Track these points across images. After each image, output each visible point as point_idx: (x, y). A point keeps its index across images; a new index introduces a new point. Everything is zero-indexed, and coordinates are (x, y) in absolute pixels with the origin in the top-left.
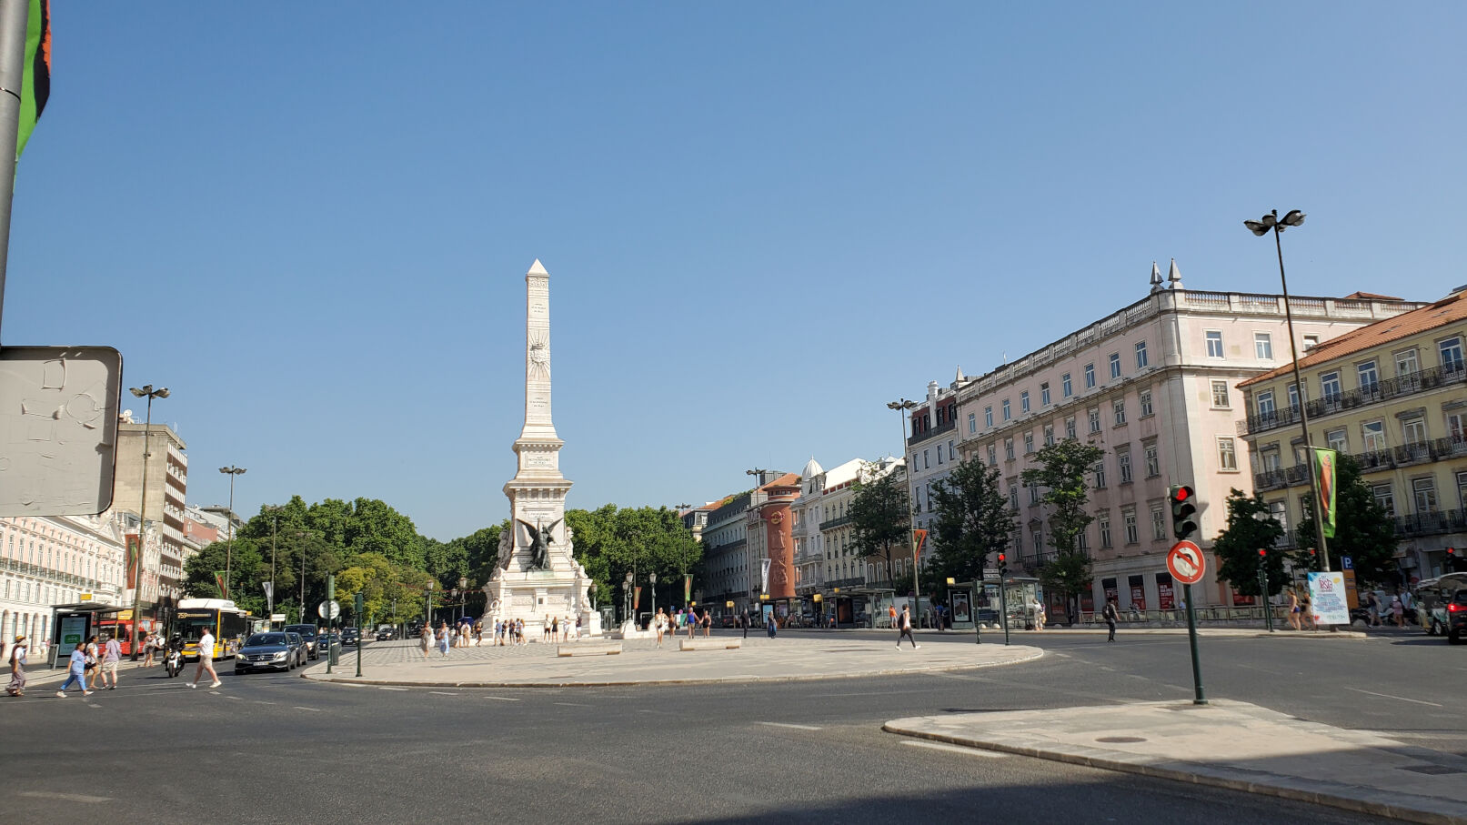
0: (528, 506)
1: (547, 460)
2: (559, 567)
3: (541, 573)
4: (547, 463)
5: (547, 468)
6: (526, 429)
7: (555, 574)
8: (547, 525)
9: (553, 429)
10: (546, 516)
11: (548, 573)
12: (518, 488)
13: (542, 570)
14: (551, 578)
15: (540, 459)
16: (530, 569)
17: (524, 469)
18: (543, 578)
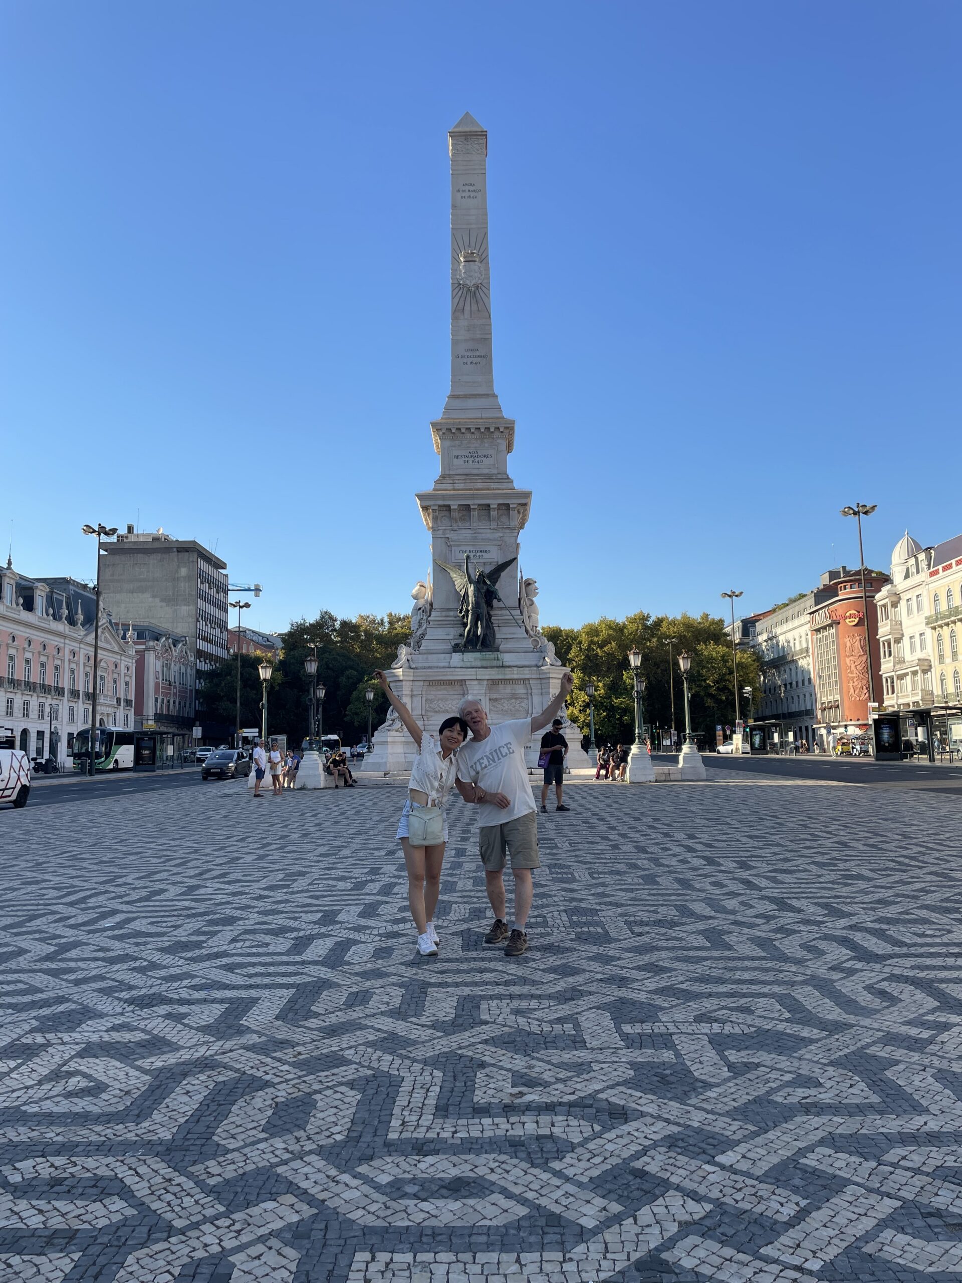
0: (454, 537)
2: (512, 644)
3: (478, 655)
4: (486, 461)
5: (486, 471)
7: (500, 656)
10: (483, 555)
11: (490, 655)
12: (434, 504)
14: (495, 663)
15: (474, 455)
16: (456, 649)
17: (447, 472)
18: (479, 664)
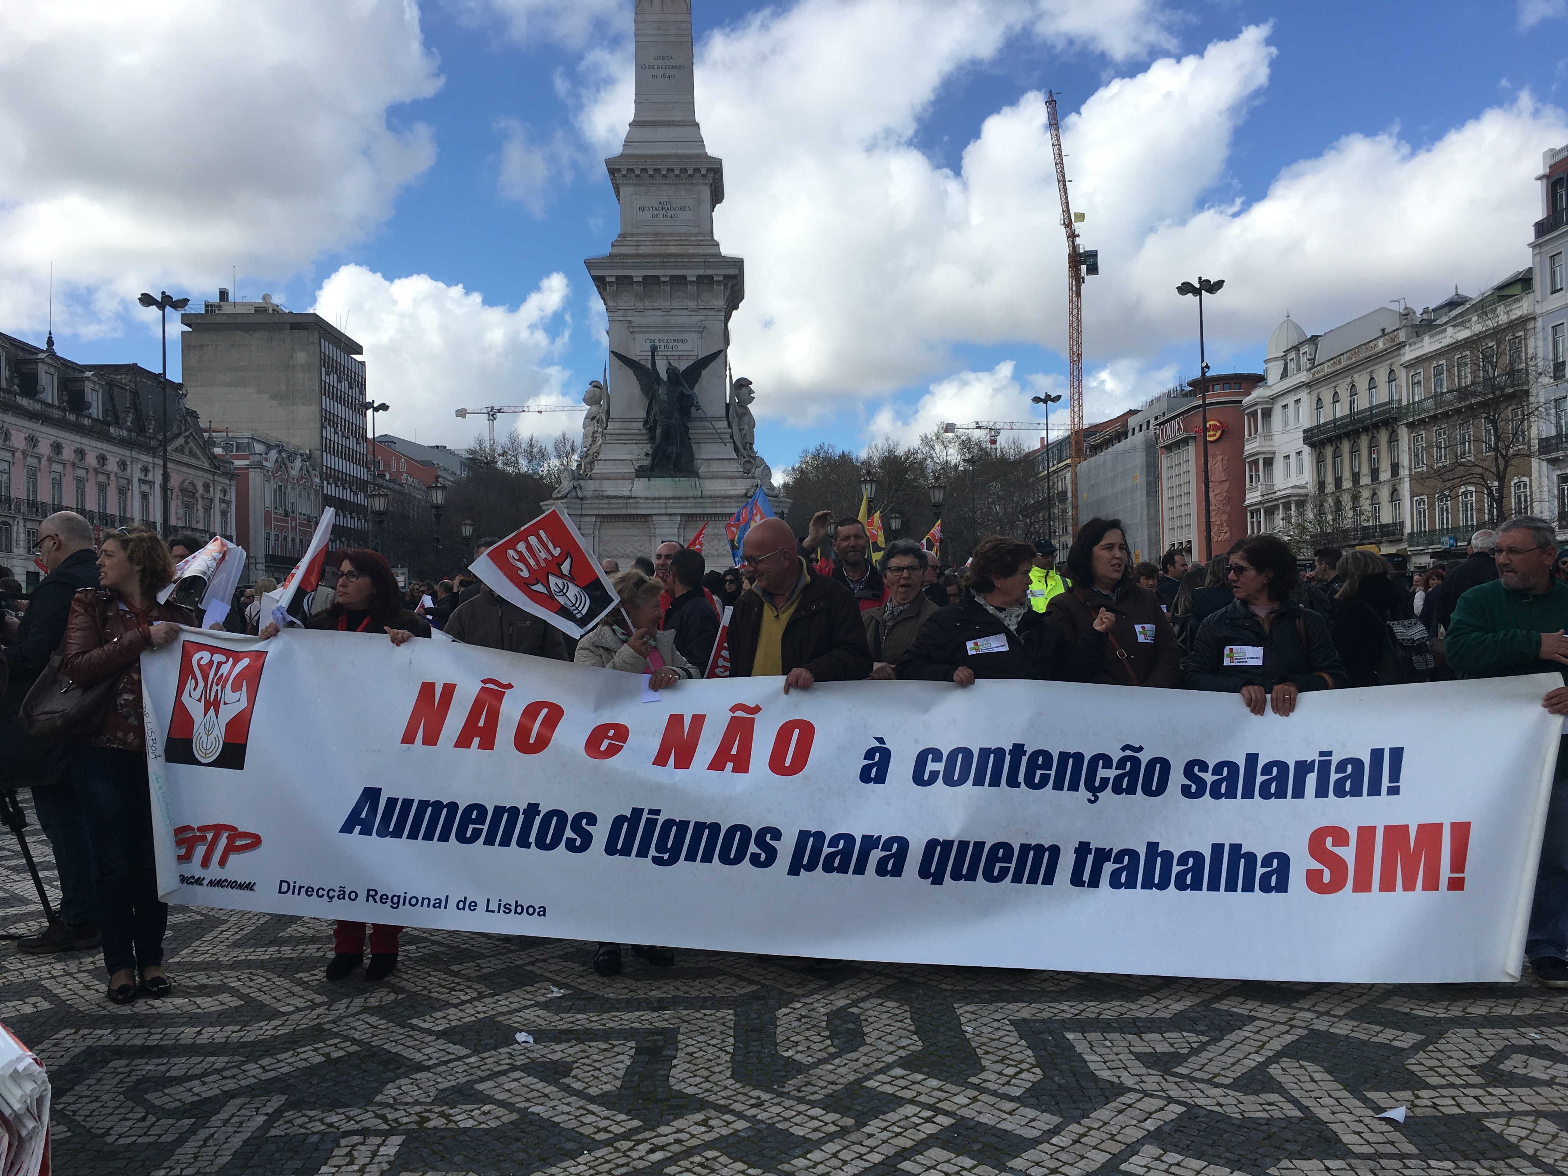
0: (637, 320)
2: (716, 468)
4: (683, 215)
5: (682, 230)
6: (632, 134)
7: (699, 483)
8: (682, 366)
10: (681, 346)
12: (610, 275)
13: (672, 476)
14: (692, 492)
15: (666, 206)
16: (642, 472)
17: (629, 230)
18: (669, 494)
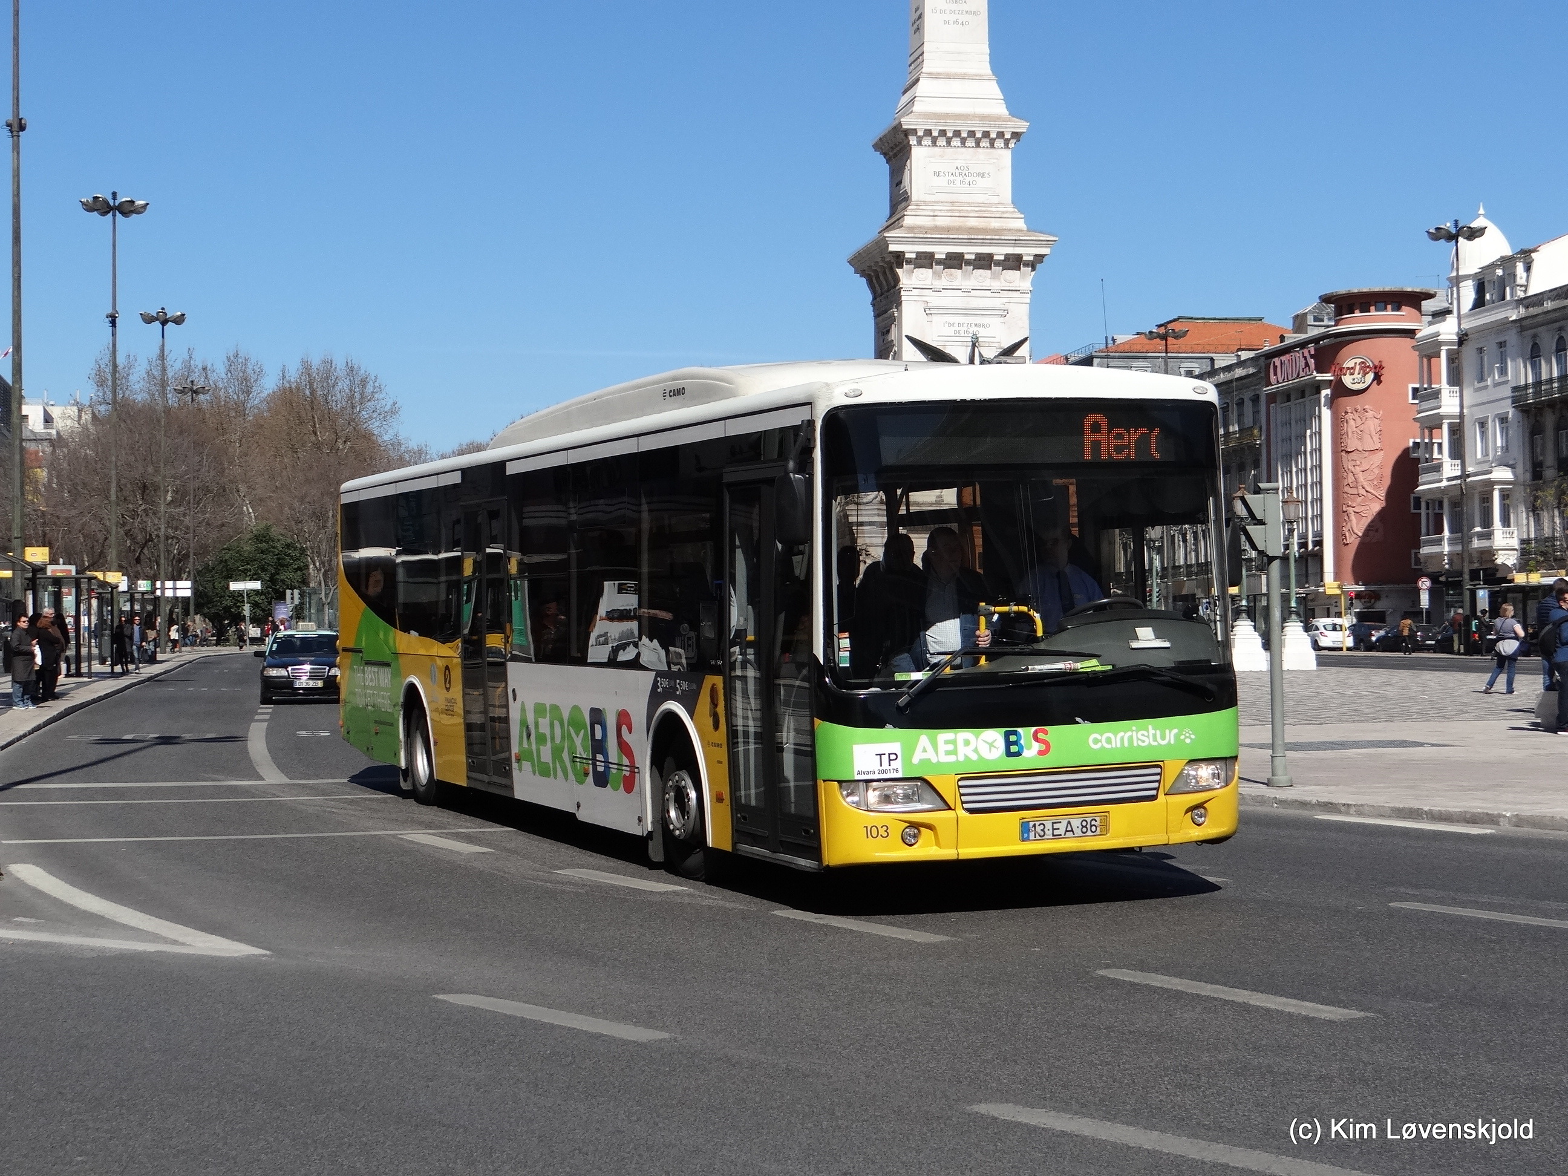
0: (935, 300)
1: (982, 175)
4: (981, 183)
5: (981, 199)
6: (923, 87)
8: (991, 355)
9: (992, 89)
10: (983, 332)
12: (910, 250)
15: (963, 172)
